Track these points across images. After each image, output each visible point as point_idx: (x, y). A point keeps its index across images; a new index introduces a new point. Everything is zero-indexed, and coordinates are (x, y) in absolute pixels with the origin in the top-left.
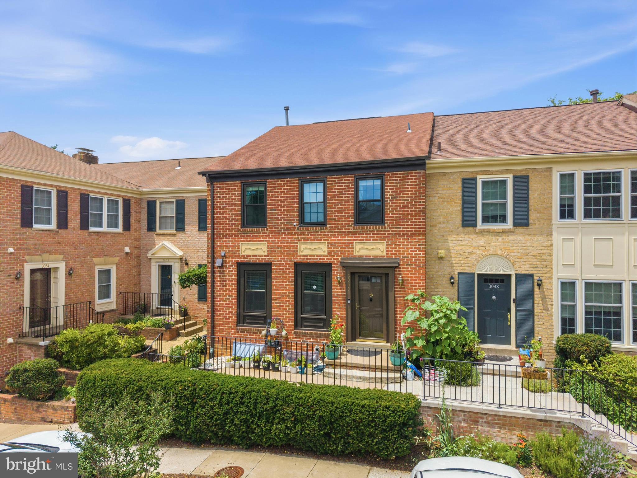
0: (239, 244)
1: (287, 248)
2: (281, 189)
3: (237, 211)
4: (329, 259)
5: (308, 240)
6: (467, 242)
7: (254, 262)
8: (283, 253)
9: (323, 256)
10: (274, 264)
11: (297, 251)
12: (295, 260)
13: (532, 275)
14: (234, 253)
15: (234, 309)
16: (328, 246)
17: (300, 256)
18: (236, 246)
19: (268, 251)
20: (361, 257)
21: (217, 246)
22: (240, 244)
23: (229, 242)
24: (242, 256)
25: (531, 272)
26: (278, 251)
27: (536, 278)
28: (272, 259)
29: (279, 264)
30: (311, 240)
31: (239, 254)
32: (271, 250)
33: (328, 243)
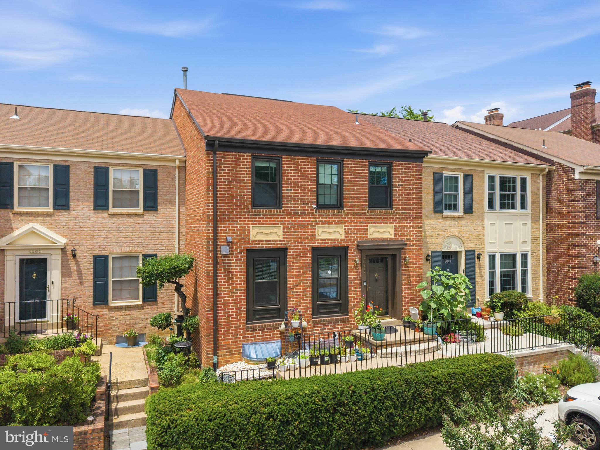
0: (249, 227)
1: (304, 232)
2: (298, 168)
3: (247, 189)
4: (346, 242)
5: (326, 224)
6: (436, 226)
7: (268, 248)
8: (300, 238)
9: (341, 240)
10: (290, 249)
11: (315, 235)
12: (313, 245)
13: (474, 251)
14: (243, 239)
15: (242, 305)
16: (345, 229)
17: (318, 240)
18: (245, 230)
19: (284, 235)
20: (374, 240)
21: (220, 230)
22: (251, 228)
23: (237, 225)
24: (253, 241)
25: (473, 249)
26: (294, 235)
27: (476, 253)
28: (288, 244)
29: (296, 249)
30: (329, 224)
31: (249, 239)
32: (287, 234)
33: (345, 226)
